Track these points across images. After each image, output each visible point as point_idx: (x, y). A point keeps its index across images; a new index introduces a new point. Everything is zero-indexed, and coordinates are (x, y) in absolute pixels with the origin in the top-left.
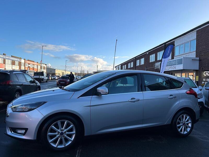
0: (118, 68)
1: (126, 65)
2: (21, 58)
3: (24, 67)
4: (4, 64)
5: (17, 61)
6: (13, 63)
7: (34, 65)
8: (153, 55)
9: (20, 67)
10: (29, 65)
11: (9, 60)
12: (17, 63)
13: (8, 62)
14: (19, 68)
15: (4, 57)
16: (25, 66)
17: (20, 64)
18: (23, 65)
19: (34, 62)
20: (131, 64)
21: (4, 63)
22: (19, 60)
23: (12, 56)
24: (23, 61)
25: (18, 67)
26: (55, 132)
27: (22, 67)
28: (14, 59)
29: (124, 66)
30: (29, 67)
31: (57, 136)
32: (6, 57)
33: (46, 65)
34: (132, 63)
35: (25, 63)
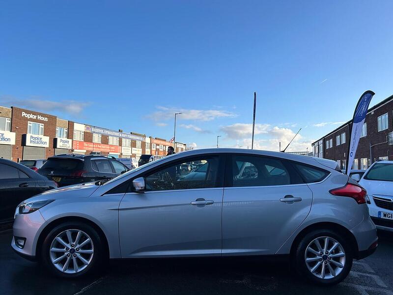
0: (318, 145)
1: (331, 140)
2: (145, 136)
3: (149, 150)
4: (119, 147)
5: (140, 140)
6: (133, 144)
7: (165, 146)
8: (383, 117)
9: (144, 151)
10: (158, 147)
11: (128, 140)
12: (139, 144)
13: (126, 142)
14: (141, 152)
15: (120, 135)
16: (151, 148)
17: (143, 145)
18: (148, 146)
19: (165, 141)
20: (341, 137)
21: (120, 144)
22: (141, 139)
23: (131, 133)
24: (148, 140)
25: (141, 150)
26: (63, 247)
27: (146, 150)
28: (134, 137)
29: (328, 142)
30: (157, 150)
31: (66, 254)
32: (123, 135)
33: (185, 145)
34: (344, 135)
35: (151, 144)
